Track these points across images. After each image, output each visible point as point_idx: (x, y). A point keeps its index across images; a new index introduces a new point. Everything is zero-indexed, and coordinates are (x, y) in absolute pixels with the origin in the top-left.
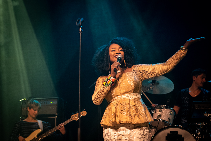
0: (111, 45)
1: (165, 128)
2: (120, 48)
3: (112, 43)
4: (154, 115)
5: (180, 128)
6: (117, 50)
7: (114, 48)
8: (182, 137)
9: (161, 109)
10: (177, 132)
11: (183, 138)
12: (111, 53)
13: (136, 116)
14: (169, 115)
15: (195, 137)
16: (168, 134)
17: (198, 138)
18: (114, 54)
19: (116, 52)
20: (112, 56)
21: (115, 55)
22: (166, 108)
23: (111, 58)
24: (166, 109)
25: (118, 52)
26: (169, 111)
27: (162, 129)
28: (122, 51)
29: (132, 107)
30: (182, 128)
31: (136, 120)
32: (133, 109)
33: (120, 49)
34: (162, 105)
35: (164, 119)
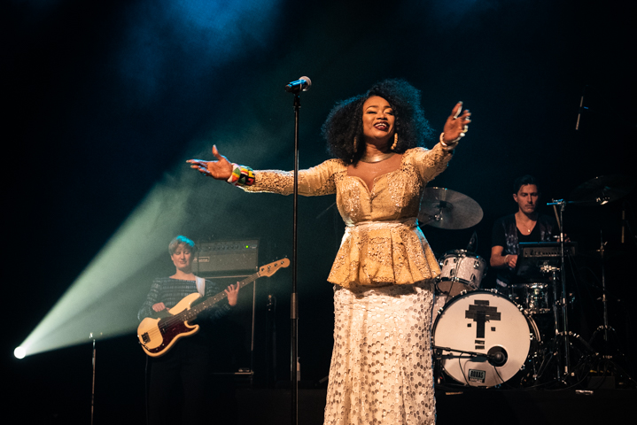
0: (368, 98)
1: (465, 295)
2: (387, 107)
3: (371, 94)
4: (444, 269)
5: (494, 293)
6: (380, 111)
7: (374, 106)
8: (498, 311)
9: (458, 257)
10: (487, 302)
11: (500, 314)
12: (367, 117)
13: (404, 268)
14: (472, 269)
15: (523, 312)
16: (470, 306)
17: (529, 315)
18: (373, 119)
19: (377, 116)
20: (368, 123)
21: (374, 122)
22: (468, 255)
23: (366, 127)
24: (466, 258)
25: (382, 116)
26: (473, 262)
27: (459, 297)
28: (390, 114)
29: (395, 246)
30: (498, 295)
31: (404, 277)
32: (397, 252)
33: (387, 110)
34: (459, 249)
35: (462, 277)
